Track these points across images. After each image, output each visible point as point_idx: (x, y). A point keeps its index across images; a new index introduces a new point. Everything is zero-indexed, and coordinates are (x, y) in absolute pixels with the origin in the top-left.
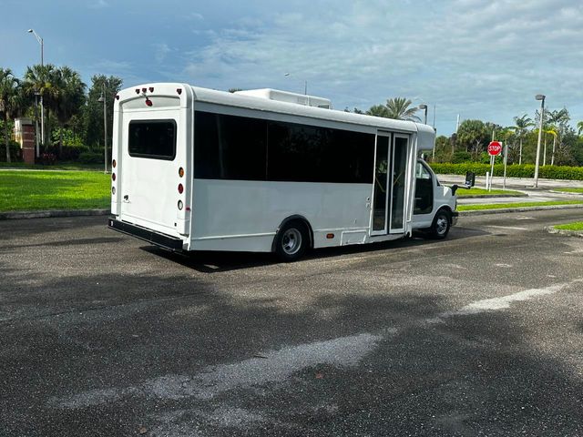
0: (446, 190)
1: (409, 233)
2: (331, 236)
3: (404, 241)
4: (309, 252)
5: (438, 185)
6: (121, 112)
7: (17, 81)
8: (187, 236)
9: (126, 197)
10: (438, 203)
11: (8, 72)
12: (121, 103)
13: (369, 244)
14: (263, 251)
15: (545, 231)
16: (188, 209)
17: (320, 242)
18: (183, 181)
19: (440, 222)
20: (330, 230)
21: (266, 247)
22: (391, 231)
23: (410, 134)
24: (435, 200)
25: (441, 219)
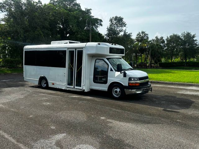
1: (84, 90)
2: (53, 84)
22: (75, 87)
25: (116, 88)
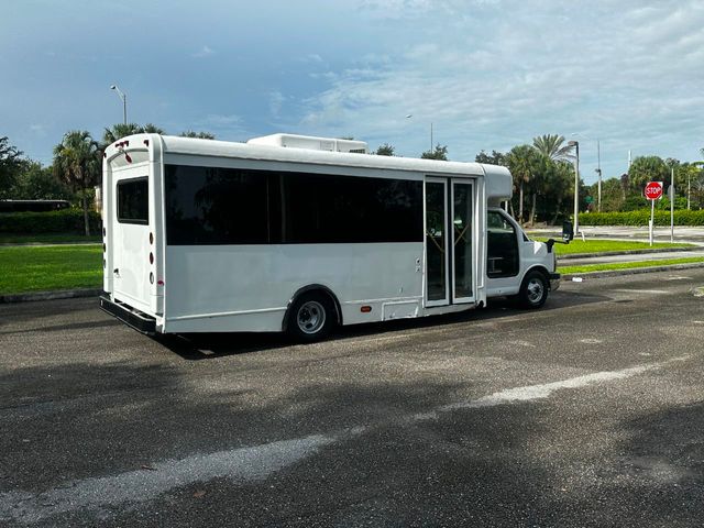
0: (538, 245)
1: (482, 302)
2: (366, 309)
3: (476, 313)
4: (336, 329)
5: (526, 240)
6: (110, 172)
7: (96, 144)
8: (161, 315)
9: (116, 271)
10: (527, 263)
11: (86, 135)
12: (109, 161)
13: (423, 318)
14: (270, 330)
15: (691, 294)
16: (160, 283)
17: (350, 317)
18: (153, 248)
19: (531, 287)
20: (366, 302)
21: (275, 326)
22: (455, 301)
23: (475, 178)
24: (522, 260)
25: (534, 283)
